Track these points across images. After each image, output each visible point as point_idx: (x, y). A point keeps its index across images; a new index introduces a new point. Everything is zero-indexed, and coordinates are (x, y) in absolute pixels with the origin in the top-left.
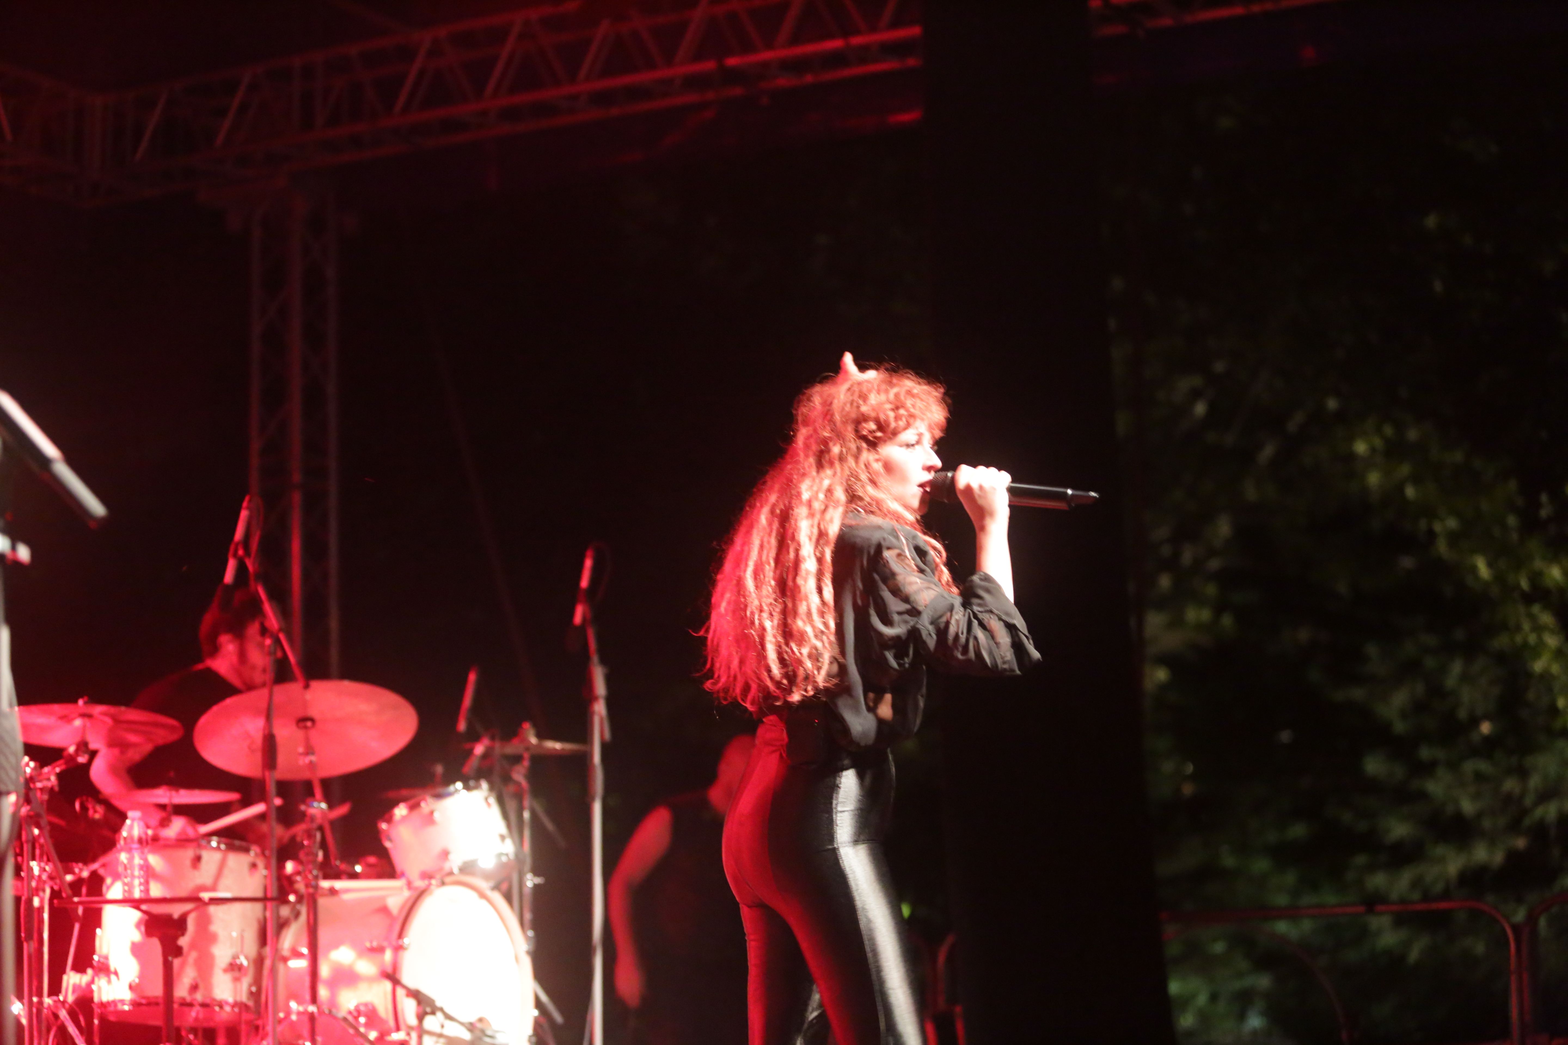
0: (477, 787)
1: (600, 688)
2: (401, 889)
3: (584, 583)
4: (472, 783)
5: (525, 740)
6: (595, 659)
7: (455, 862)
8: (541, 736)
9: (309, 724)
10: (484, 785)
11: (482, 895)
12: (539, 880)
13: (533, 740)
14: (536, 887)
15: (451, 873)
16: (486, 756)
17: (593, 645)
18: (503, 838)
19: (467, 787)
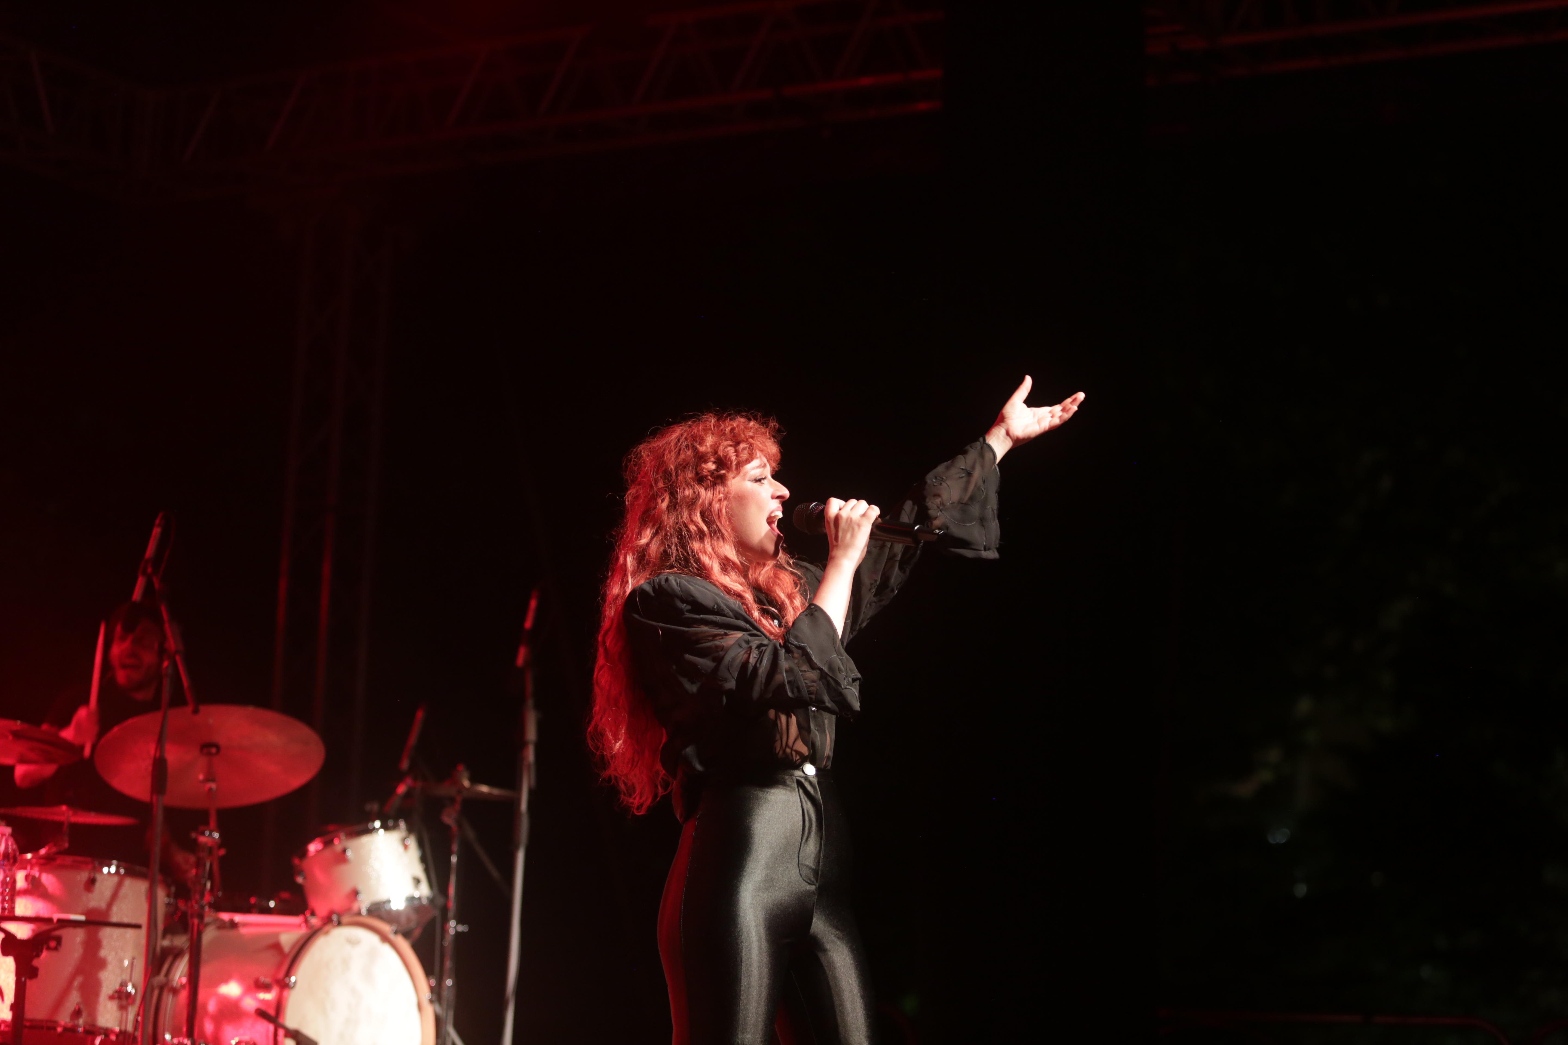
0: (395, 827)
1: (531, 734)
2: (300, 926)
3: (528, 624)
4: (391, 823)
5: (457, 783)
6: (530, 703)
7: (364, 903)
8: (474, 780)
9: (214, 750)
10: (402, 824)
11: (385, 938)
12: (461, 928)
13: (466, 783)
14: (458, 934)
15: (359, 913)
16: (408, 795)
17: (530, 687)
18: (417, 881)
19: (385, 827)
